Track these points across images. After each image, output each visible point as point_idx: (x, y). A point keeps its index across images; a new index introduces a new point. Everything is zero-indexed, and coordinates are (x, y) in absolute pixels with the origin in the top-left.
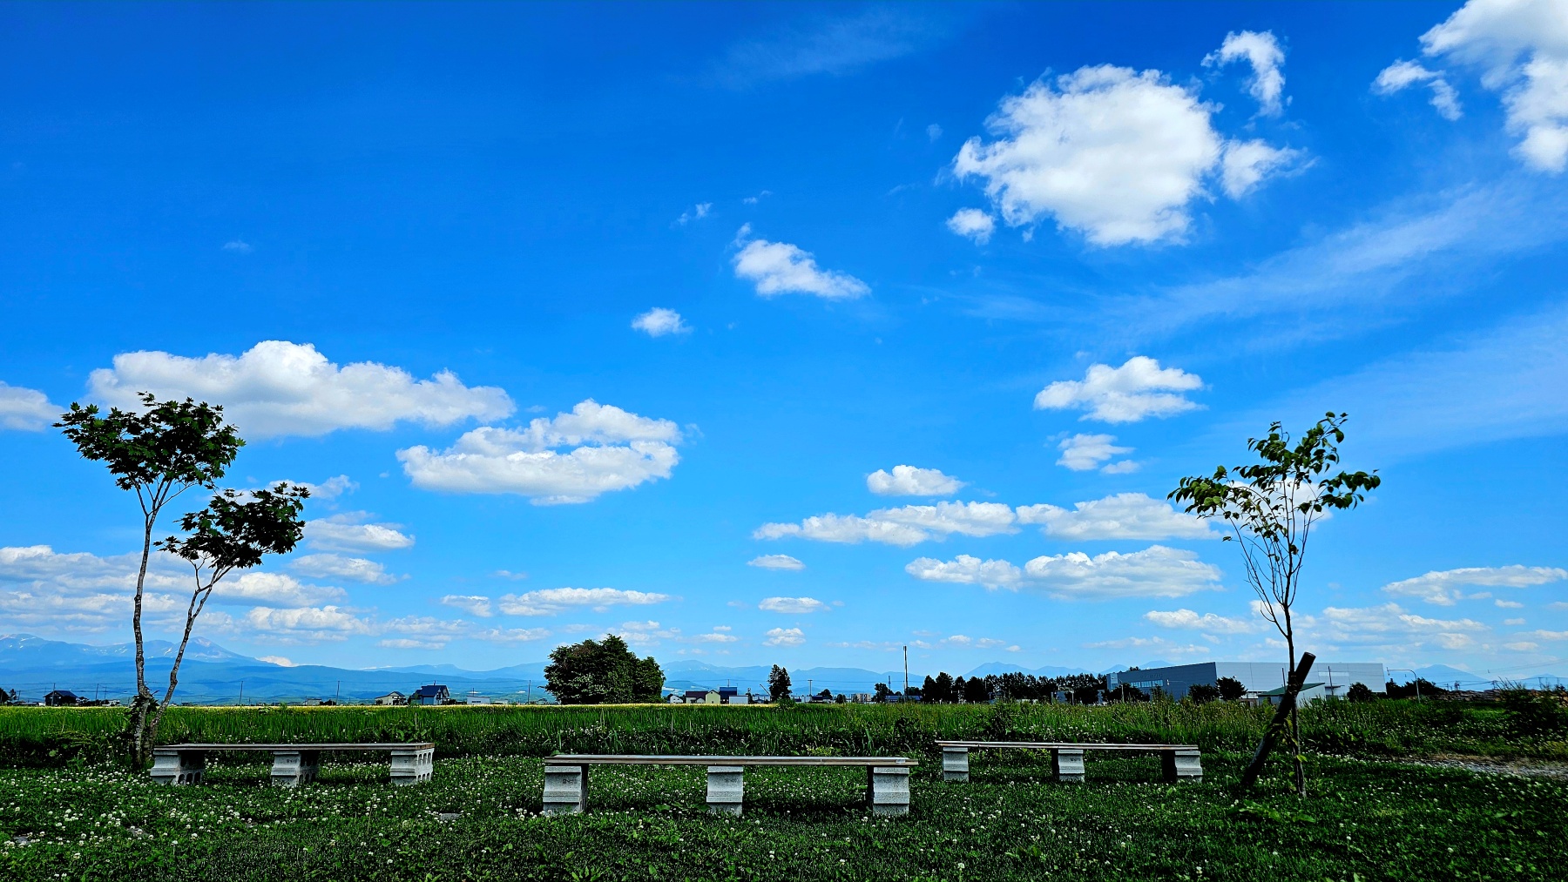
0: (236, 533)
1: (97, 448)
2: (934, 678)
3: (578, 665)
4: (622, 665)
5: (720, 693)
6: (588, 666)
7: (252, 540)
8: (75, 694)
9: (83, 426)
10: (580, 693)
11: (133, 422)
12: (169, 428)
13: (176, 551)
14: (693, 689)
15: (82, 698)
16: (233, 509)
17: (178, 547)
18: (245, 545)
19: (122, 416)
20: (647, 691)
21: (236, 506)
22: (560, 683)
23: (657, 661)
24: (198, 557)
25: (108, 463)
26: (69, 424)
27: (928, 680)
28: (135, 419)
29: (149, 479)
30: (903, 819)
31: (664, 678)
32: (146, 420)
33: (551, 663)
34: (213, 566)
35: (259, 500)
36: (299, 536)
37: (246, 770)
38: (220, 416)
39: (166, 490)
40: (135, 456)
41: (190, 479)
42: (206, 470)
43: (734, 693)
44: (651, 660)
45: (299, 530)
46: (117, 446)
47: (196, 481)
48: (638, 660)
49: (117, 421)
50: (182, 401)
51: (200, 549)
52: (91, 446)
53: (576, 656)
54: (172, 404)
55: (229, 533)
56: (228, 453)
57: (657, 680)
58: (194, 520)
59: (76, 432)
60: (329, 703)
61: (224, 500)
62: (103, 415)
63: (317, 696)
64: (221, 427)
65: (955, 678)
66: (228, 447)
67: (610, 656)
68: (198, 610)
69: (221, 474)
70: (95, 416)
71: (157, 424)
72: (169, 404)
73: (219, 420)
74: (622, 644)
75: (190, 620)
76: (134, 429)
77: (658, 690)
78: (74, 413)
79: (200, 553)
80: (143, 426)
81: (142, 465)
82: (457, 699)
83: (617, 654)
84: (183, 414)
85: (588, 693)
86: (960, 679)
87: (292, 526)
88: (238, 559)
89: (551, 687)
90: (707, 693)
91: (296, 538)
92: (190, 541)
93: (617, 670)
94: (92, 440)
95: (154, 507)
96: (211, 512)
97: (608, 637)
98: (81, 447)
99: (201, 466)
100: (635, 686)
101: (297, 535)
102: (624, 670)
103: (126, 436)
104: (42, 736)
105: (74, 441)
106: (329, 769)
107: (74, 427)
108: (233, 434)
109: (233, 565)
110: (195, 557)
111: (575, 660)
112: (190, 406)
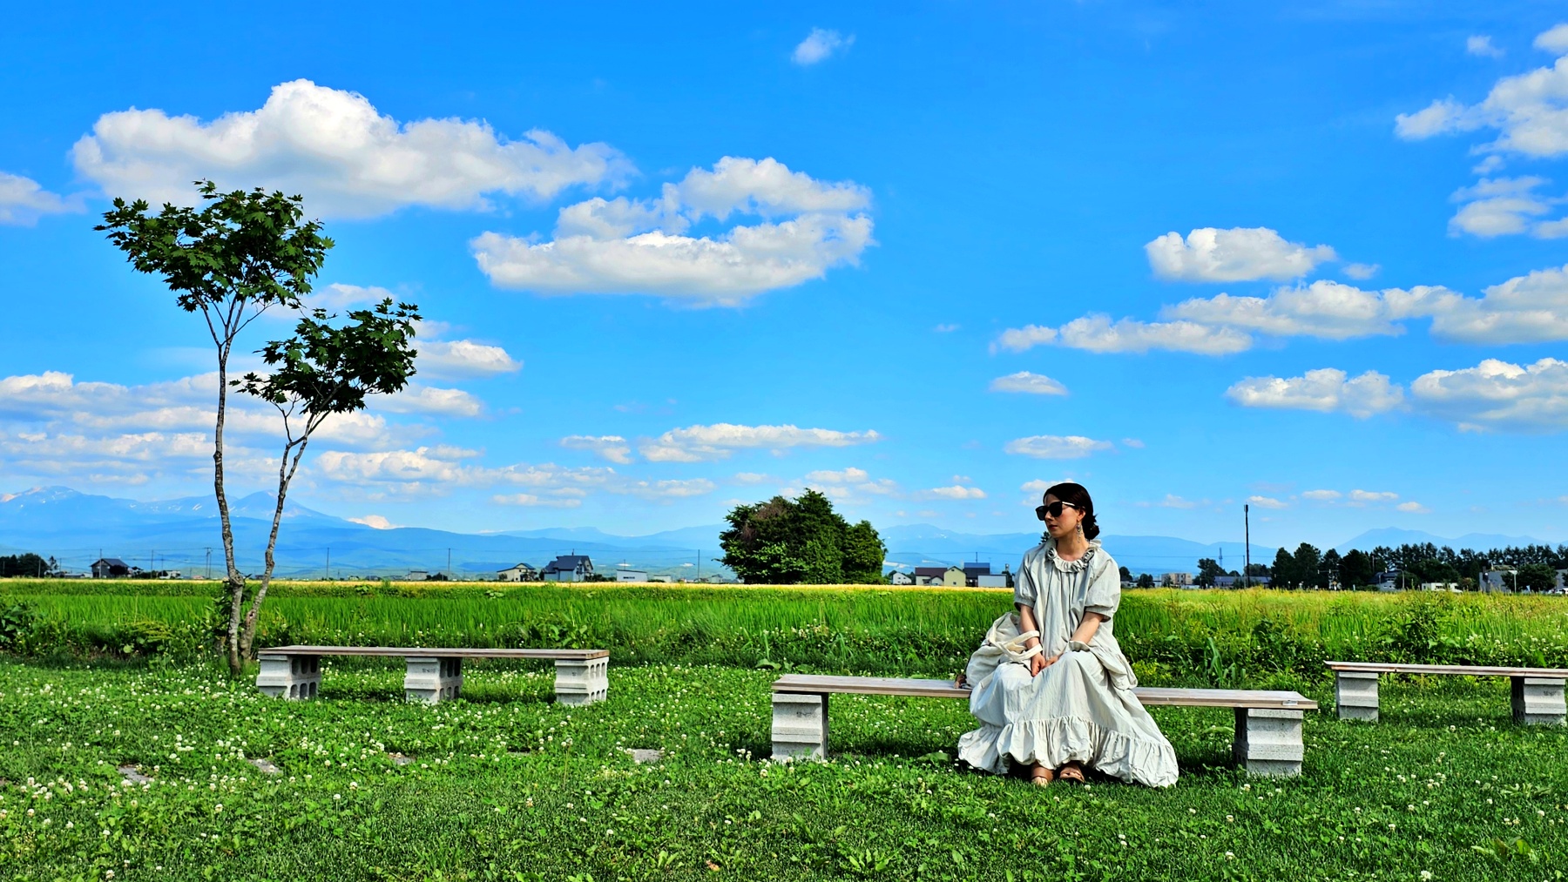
0: (331, 366)
1: (151, 257)
2: (1292, 550)
3: (765, 531)
4: (826, 532)
5: (965, 571)
6: (780, 533)
7: (352, 376)
8: (126, 562)
9: (130, 227)
10: (769, 568)
11: (191, 219)
12: (237, 227)
13: (257, 393)
14: (925, 564)
15: (135, 568)
16: (326, 335)
17: (259, 386)
18: (344, 383)
19: (177, 213)
20: (862, 566)
21: (330, 331)
22: (742, 554)
23: (875, 526)
24: (286, 401)
25: (166, 276)
26: (113, 226)
27: (1282, 554)
28: (194, 216)
29: (217, 295)
30: (1294, 783)
31: (886, 550)
32: (206, 217)
33: (729, 527)
34: (305, 411)
35: (356, 323)
36: (410, 370)
37: (368, 679)
38: (299, 208)
39: (240, 312)
40: (198, 266)
41: (268, 298)
42: (288, 283)
43: (986, 571)
44: (866, 526)
45: (410, 362)
46: (175, 254)
47: (276, 298)
48: (846, 525)
49: (173, 219)
50: (249, 191)
51: (286, 389)
52: (144, 254)
53: (761, 518)
54: (239, 195)
55: (322, 368)
56: (313, 259)
57: (875, 553)
58: (278, 351)
59: (122, 236)
60: (439, 577)
61: (313, 323)
62: (153, 212)
63: (423, 569)
64: (301, 223)
65: (1324, 552)
66: (311, 250)
67: (810, 519)
68: (292, 471)
69: (308, 289)
70: (146, 214)
71: (221, 222)
72: (234, 194)
73: (299, 214)
74: (824, 503)
75: (283, 484)
76: (193, 230)
77: (877, 566)
78: (118, 210)
79: (287, 393)
80: (203, 225)
81: (208, 277)
82: (605, 574)
83: (819, 516)
84: (252, 208)
85: (780, 569)
86: (1332, 554)
87: (400, 357)
88: (335, 402)
89: (729, 561)
90: (945, 570)
91: (407, 372)
92: (273, 379)
93: (819, 539)
94: (144, 247)
95: (227, 335)
96: (300, 339)
97: (806, 493)
98: (131, 256)
99: (282, 277)
100: (845, 559)
101: (407, 368)
102: (829, 536)
103: (184, 240)
104: (112, 627)
105: (122, 248)
106: (472, 681)
107: (121, 229)
108: (318, 233)
109: (330, 410)
110: (282, 399)
111: (761, 523)
112: (261, 196)
